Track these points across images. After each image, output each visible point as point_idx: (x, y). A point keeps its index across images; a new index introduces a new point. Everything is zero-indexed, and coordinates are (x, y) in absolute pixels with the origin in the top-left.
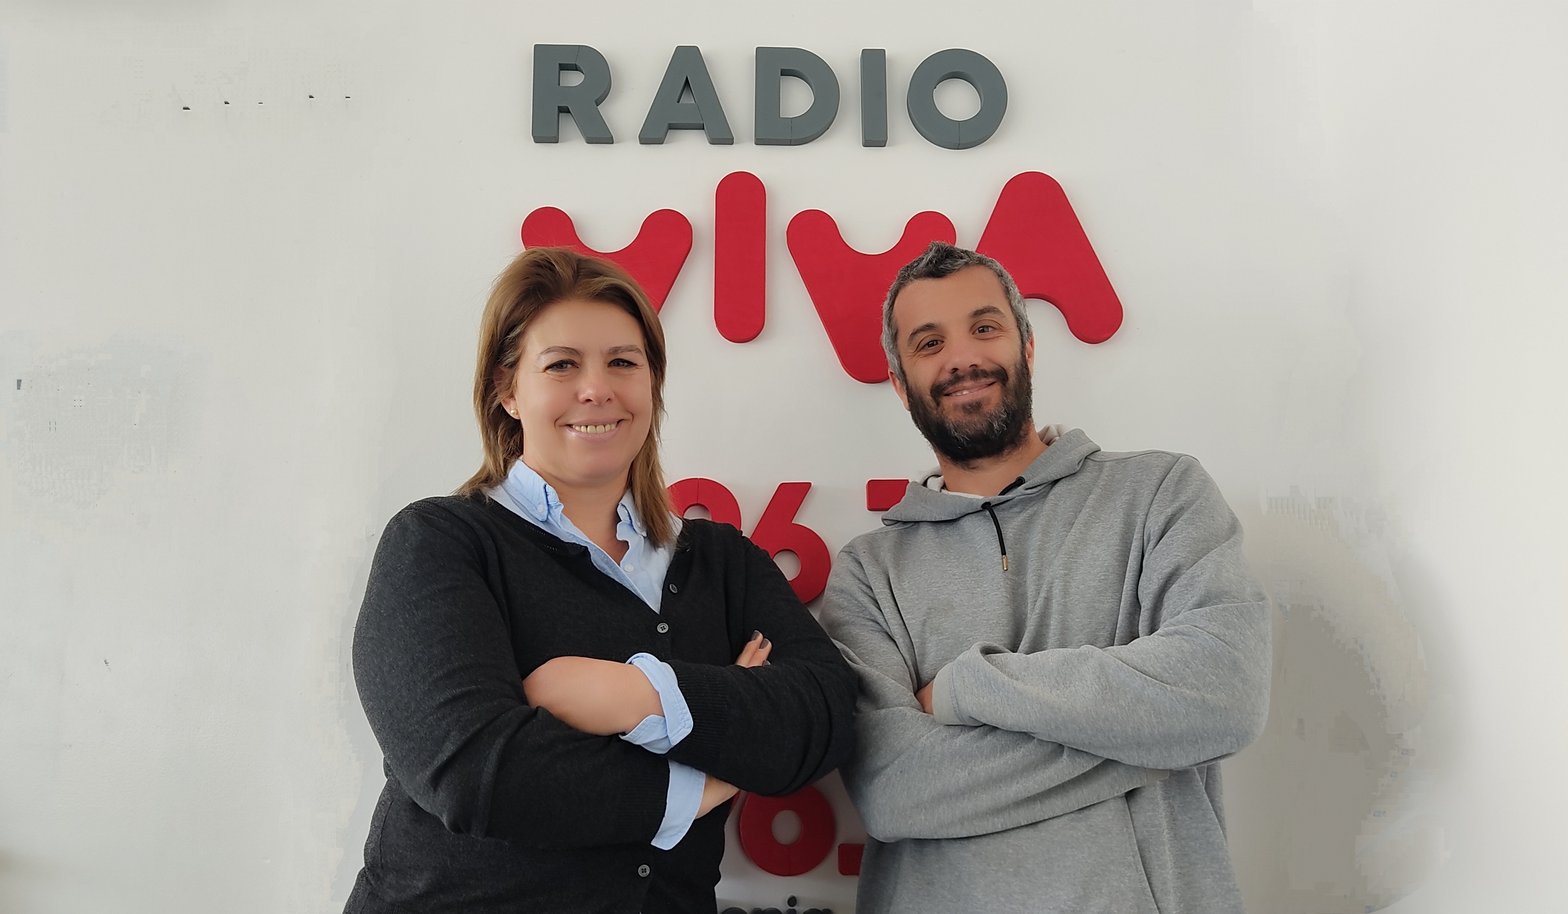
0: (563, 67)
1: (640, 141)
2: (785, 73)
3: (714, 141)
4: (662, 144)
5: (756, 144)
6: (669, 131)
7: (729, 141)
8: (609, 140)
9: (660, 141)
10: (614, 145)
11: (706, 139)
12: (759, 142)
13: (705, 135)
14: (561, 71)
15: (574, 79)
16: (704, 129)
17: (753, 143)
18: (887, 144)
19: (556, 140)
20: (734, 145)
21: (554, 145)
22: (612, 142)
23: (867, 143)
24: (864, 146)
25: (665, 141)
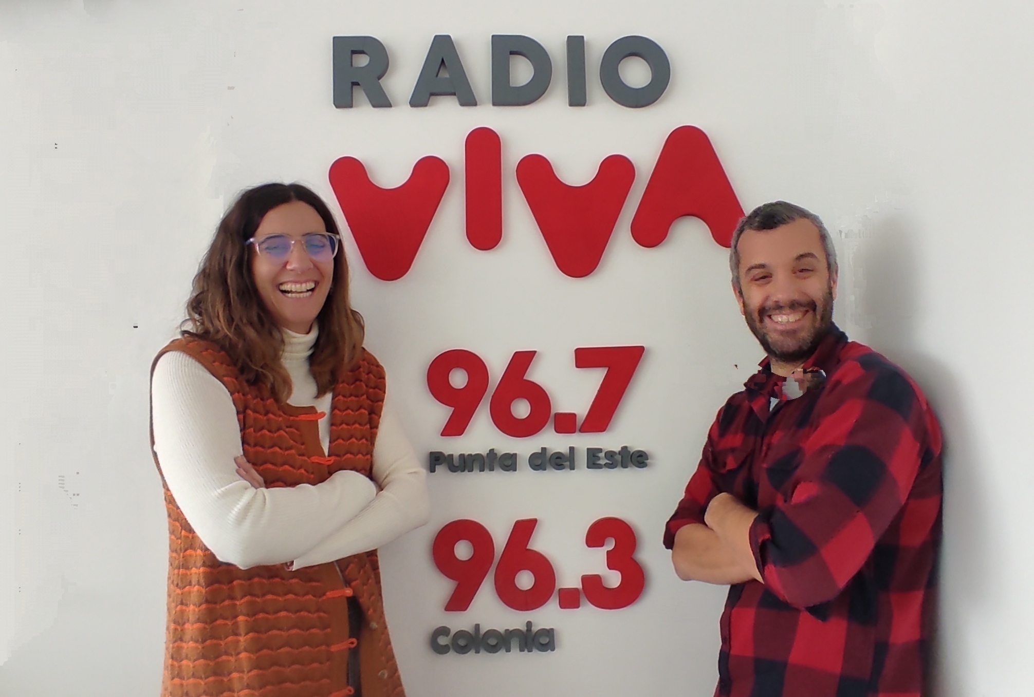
0: (354, 52)
1: (410, 105)
2: (512, 53)
3: (463, 104)
6: (432, 97)
7: (473, 103)
8: (388, 105)
9: (425, 105)
10: (392, 108)
11: (457, 102)
12: (494, 104)
13: (457, 99)
14: (353, 55)
15: (362, 61)
16: (455, 95)
17: (491, 105)
18: (586, 104)
19: (351, 106)
20: (478, 107)
21: (350, 110)
22: (390, 106)
23: (572, 104)
24: (571, 105)
25: (428, 105)
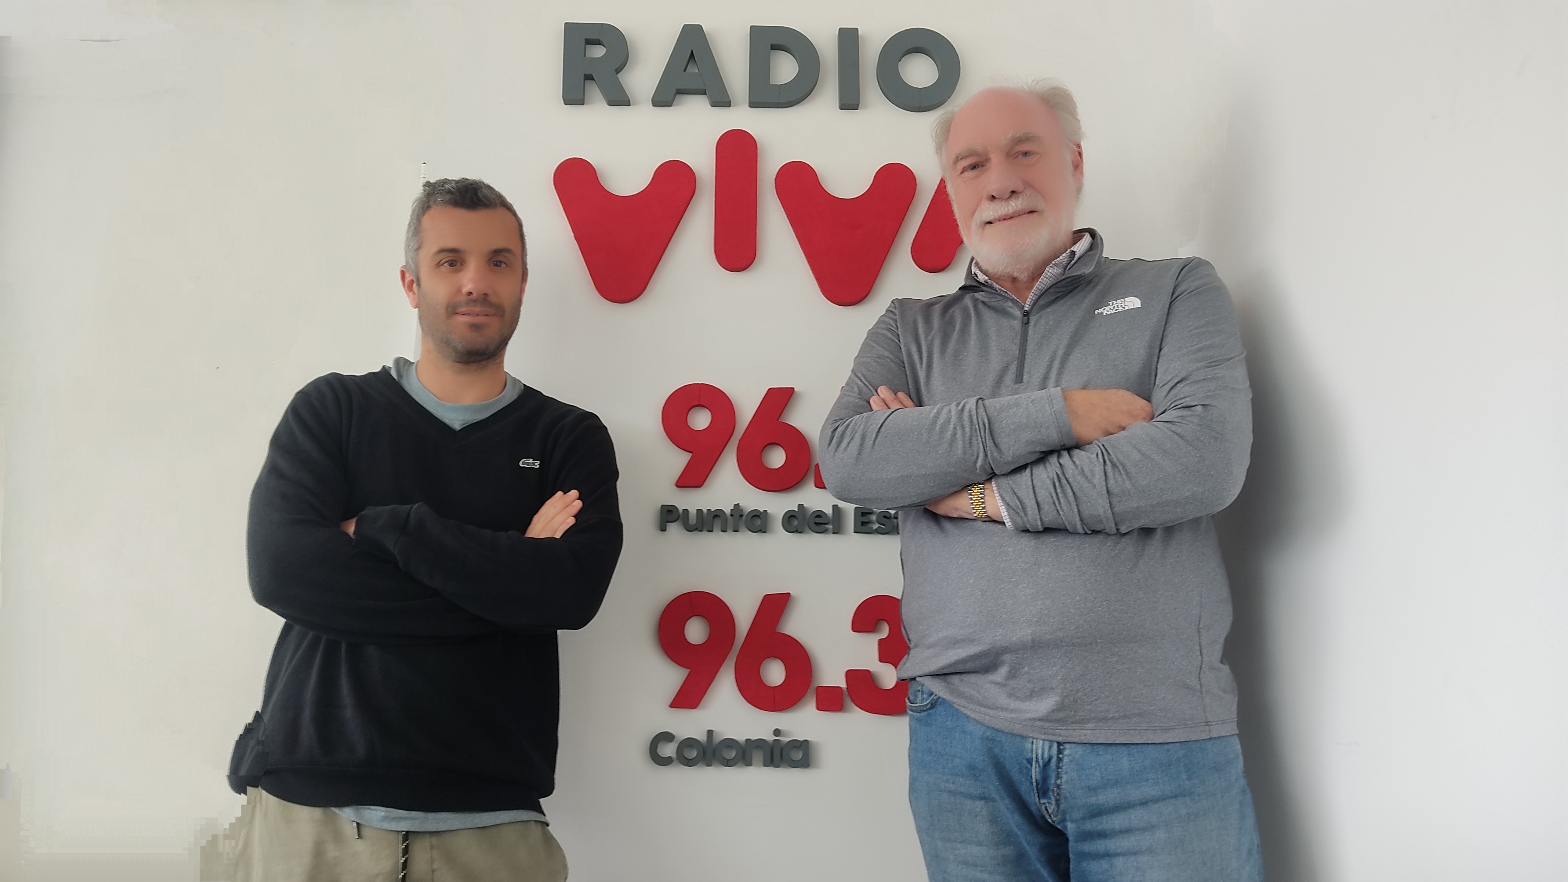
0: (589, 42)
1: (652, 103)
2: (774, 47)
3: (715, 104)
4: (671, 106)
5: (750, 107)
6: (677, 95)
7: (726, 104)
8: (627, 103)
9: (669, 104)
10: (631, 107)
11: (708, 102)
12: (752, 105)
13: (707, 99)
14: (587, 46)
15: (598, 52)
16: (706, 94)
17: (748, 107)
18: (859, 107)
19: (582, 103)
20: (731, 108)
21: (581, 106)
22: (629, 105)
23: (843, 107)
24: (841, 109)
25: (673, 104)
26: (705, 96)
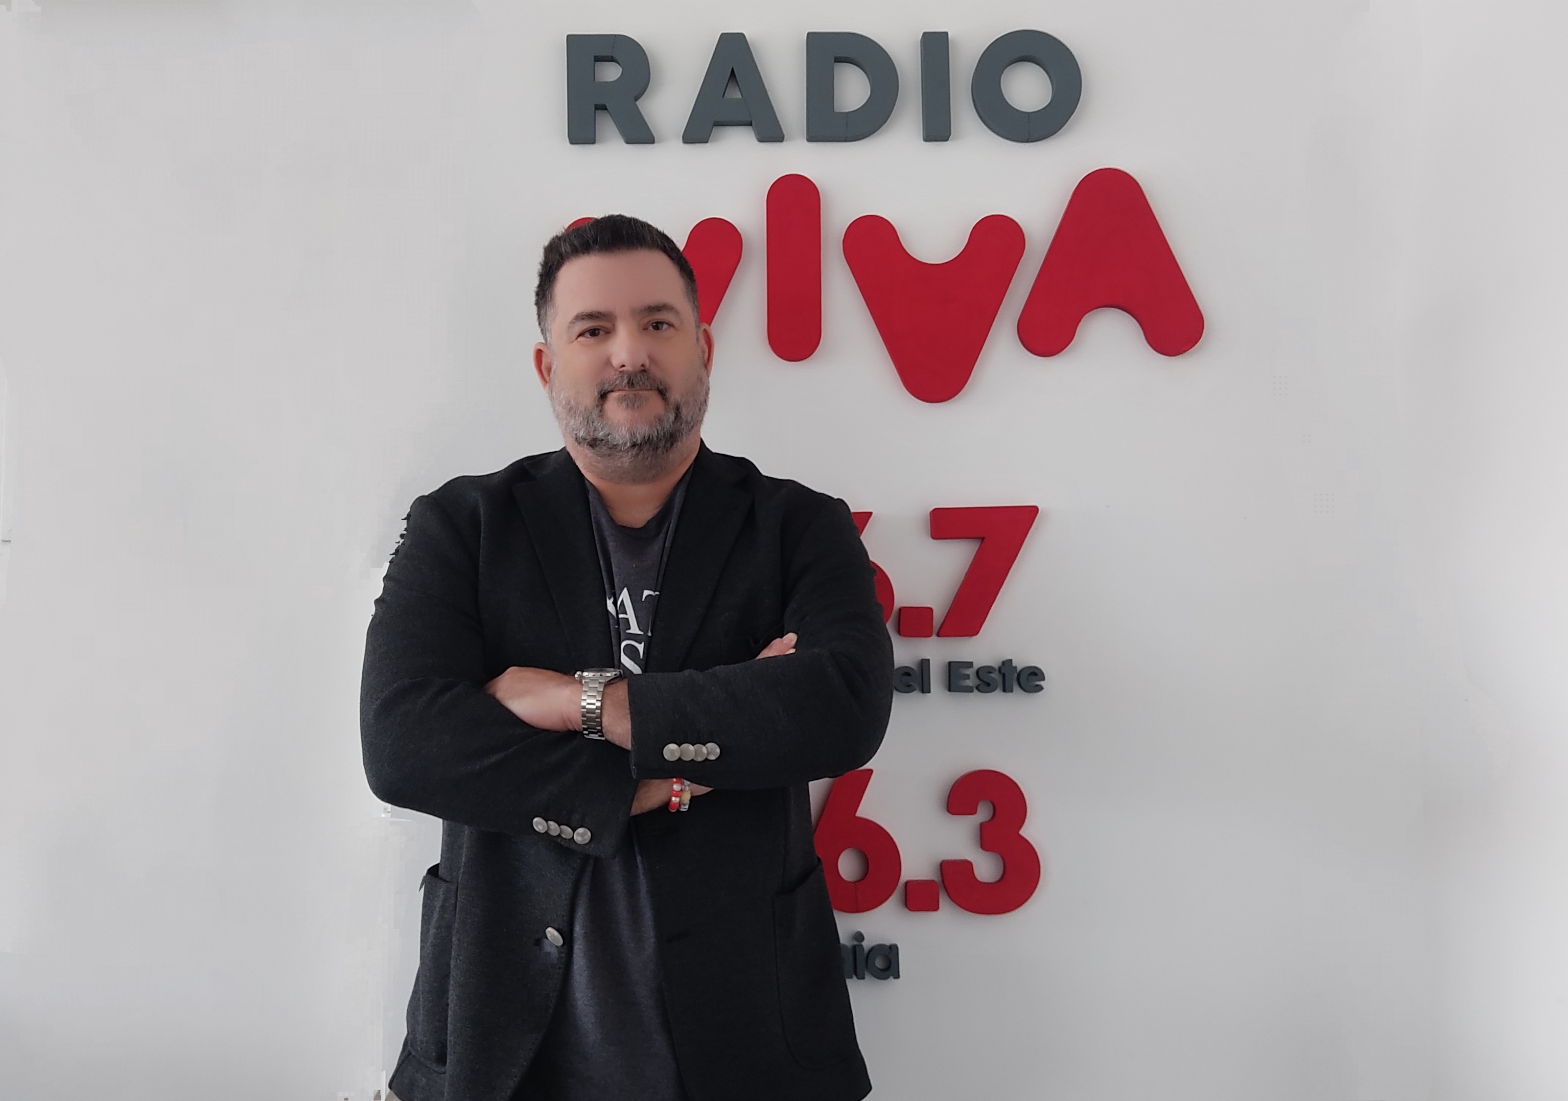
0: (598, 59)
1: (683, 140)
2: (838, 60)
3: (762, 139)
4: (707, 142)
5: (809, 141)
6: (714, 127)
7: (778, 137)
8: (650, 140)
9: (703, 139)
10: (655, 145)
11: (754, 136)
12: (812, 137)
13: (752, 132)
14: (596, 64)
15: (611, 73)
16: (751, 125)
17: (806, 141)
18: (950, 138)
19: (593, 142)
20: (784, 143)
21: (591, 146)
22: (653, 142)
24: (926, 139)
25: (710, 141)
26: (750, 128)
